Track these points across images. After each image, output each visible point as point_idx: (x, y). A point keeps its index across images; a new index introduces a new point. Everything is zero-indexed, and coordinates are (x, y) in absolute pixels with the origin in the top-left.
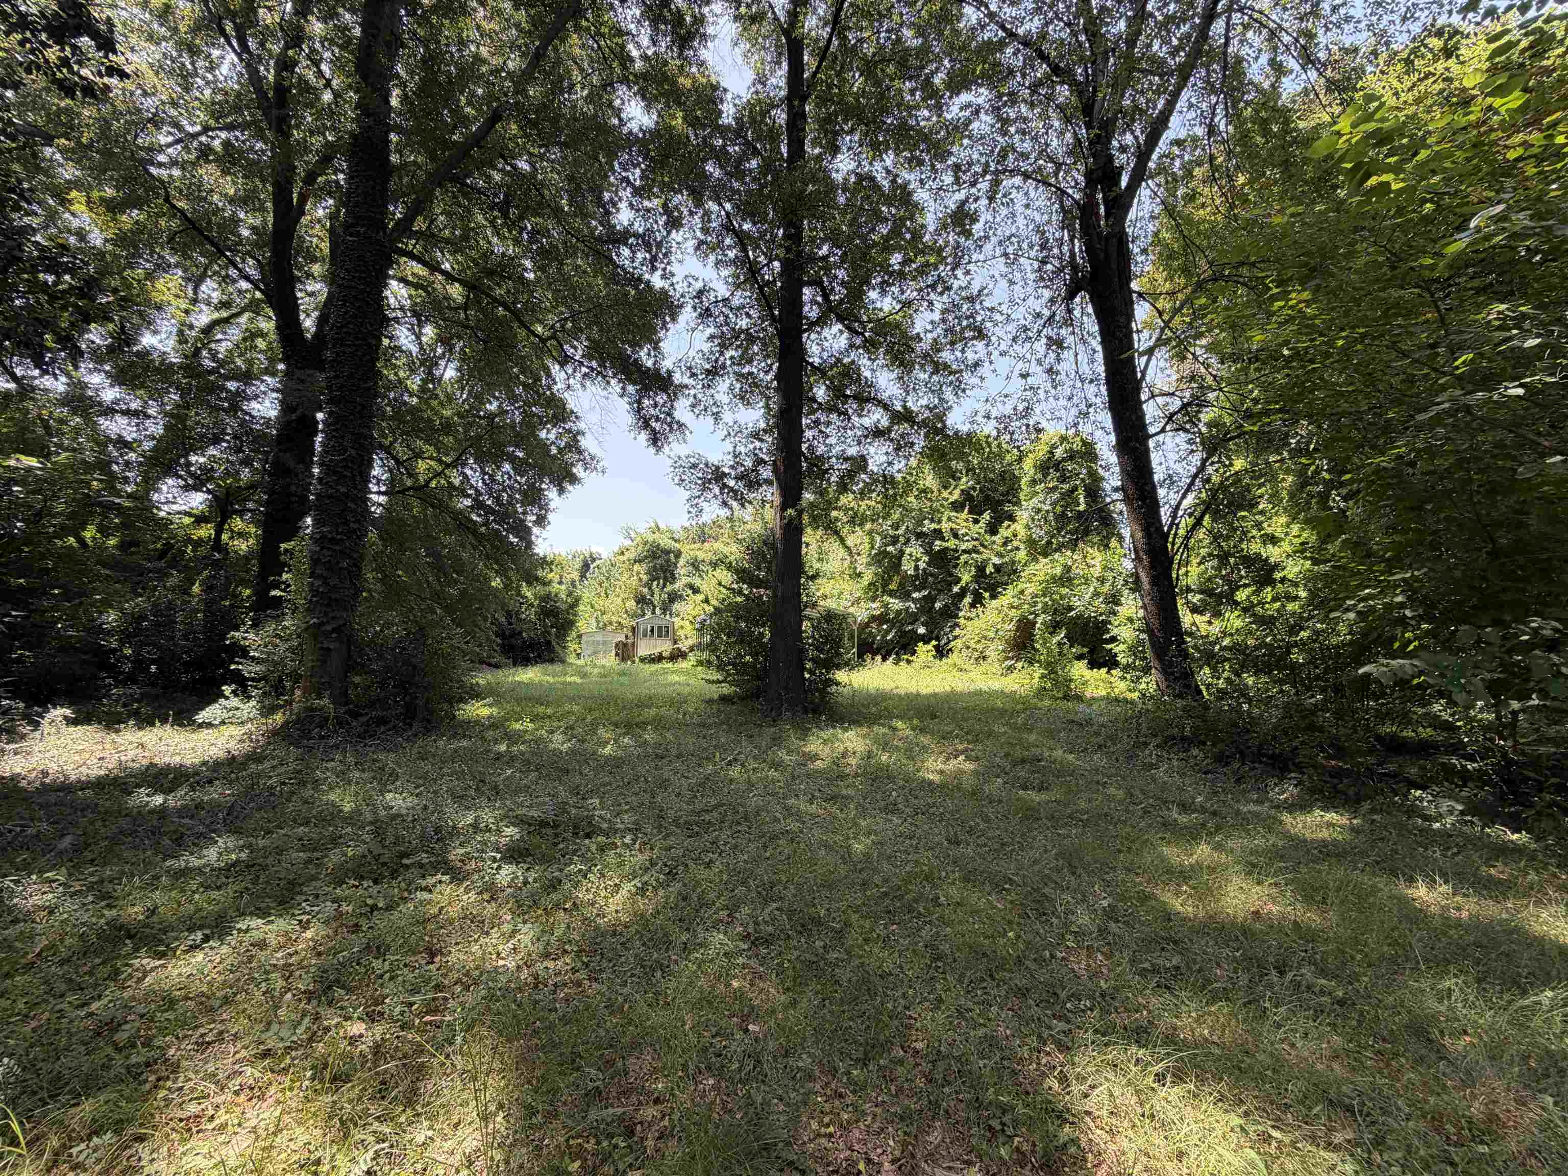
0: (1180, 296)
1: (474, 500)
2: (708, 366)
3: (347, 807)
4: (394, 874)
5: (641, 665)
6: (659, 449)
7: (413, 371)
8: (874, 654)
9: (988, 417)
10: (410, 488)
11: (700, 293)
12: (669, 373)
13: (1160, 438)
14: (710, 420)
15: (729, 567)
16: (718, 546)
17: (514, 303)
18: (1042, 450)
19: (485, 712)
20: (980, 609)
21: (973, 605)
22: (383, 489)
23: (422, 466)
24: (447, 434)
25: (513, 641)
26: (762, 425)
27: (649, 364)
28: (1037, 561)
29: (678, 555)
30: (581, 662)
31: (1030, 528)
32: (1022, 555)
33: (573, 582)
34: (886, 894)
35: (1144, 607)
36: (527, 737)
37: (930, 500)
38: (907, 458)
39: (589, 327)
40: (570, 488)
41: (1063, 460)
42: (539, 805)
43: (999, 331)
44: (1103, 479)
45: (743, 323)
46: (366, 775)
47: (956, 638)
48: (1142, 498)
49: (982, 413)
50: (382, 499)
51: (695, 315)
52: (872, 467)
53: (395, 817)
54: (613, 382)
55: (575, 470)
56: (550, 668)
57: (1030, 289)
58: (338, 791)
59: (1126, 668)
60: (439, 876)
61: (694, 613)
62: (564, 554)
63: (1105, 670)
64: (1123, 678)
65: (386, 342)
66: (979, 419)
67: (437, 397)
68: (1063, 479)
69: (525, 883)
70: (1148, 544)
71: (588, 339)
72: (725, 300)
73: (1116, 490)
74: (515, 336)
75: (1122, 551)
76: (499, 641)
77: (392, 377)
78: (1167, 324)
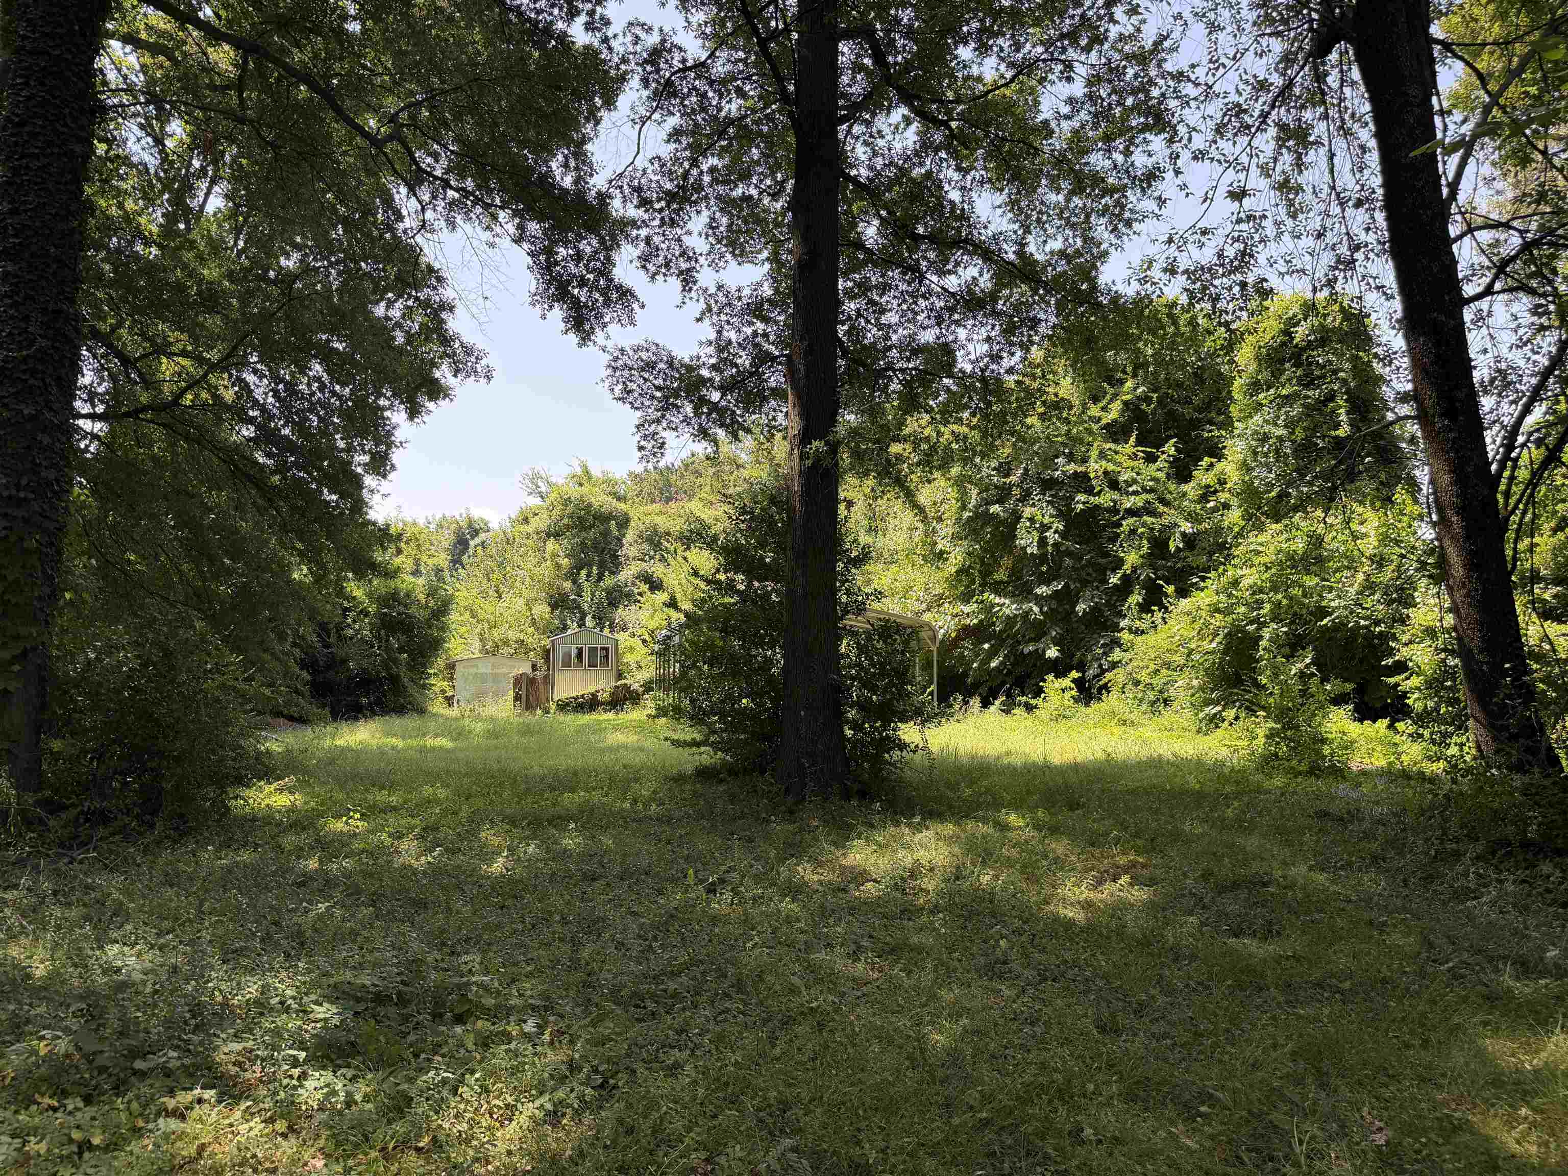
0: (1520, 49)
1: (258, 428)
2: (669, 186)
3: (40, 970)
4: (119, 1088)
5: (561, 717)
6: (586, 337)
7: (149, 200)
8: (968, 694)
9: (1171, 270)
10: (144, 409)
11: (655, 55)
12: (603, 197)
13: (1484, 304)
14: (675, 283)
15: (711, 543)
16: (695, 506)
17: (328, 77)
18: (1270, 328)
19: (282, 801)
20: (1159, 615)
21: (1145, 608)
22: (100, 409)
23: (167, 367)
24: (211, 311)
25: (331, 674)
26: (767, 291)
27: (567, 182)
28: (1261, 529)
29: (624, 522)
30: (453, 712)
31: (1249, 469)
32: (1234, 517)
33: (439, 571)
34: (986, 1123)
35: (1454, 609)
36: (357, 845)
37: (1067, 421)
38: (1026, 347)
39: (458, 117)
40: (431, 405)
41: (1310, 345)
42: (375, 965)
43: (1192, 116)
44: (1380, 379)
45: (733, 107)
46: (74, 913)
47: (1114, 665)
48: (1450, 413)
49: (1161, 263)
50: (98, 427)
51: (646, 93)
52: (964, 364)
53: (123, 986)
54: (502, 215)
55: (437, 374)
56: (397, 722)
57: (1246, 40)
58: (23, 941)
59: (1423, 719)
60: (197, 1091)
61: (652, 625)
62: (421, 522)
63: (1385, 722)
64: (1416, 737)
65: (101, 148)
66: (1156, 273)
67: (192, 245)
68: (1308, 381)
69: (350, 1102)
70: (1462, 495)
71: (458, 139)
72: (700, 66)
73: (1403, 398)
74: (329, 135)
75: (1416, 510)
76: (305, 674)
77: (114, 211)
78: (1495, 97)
